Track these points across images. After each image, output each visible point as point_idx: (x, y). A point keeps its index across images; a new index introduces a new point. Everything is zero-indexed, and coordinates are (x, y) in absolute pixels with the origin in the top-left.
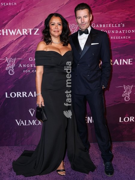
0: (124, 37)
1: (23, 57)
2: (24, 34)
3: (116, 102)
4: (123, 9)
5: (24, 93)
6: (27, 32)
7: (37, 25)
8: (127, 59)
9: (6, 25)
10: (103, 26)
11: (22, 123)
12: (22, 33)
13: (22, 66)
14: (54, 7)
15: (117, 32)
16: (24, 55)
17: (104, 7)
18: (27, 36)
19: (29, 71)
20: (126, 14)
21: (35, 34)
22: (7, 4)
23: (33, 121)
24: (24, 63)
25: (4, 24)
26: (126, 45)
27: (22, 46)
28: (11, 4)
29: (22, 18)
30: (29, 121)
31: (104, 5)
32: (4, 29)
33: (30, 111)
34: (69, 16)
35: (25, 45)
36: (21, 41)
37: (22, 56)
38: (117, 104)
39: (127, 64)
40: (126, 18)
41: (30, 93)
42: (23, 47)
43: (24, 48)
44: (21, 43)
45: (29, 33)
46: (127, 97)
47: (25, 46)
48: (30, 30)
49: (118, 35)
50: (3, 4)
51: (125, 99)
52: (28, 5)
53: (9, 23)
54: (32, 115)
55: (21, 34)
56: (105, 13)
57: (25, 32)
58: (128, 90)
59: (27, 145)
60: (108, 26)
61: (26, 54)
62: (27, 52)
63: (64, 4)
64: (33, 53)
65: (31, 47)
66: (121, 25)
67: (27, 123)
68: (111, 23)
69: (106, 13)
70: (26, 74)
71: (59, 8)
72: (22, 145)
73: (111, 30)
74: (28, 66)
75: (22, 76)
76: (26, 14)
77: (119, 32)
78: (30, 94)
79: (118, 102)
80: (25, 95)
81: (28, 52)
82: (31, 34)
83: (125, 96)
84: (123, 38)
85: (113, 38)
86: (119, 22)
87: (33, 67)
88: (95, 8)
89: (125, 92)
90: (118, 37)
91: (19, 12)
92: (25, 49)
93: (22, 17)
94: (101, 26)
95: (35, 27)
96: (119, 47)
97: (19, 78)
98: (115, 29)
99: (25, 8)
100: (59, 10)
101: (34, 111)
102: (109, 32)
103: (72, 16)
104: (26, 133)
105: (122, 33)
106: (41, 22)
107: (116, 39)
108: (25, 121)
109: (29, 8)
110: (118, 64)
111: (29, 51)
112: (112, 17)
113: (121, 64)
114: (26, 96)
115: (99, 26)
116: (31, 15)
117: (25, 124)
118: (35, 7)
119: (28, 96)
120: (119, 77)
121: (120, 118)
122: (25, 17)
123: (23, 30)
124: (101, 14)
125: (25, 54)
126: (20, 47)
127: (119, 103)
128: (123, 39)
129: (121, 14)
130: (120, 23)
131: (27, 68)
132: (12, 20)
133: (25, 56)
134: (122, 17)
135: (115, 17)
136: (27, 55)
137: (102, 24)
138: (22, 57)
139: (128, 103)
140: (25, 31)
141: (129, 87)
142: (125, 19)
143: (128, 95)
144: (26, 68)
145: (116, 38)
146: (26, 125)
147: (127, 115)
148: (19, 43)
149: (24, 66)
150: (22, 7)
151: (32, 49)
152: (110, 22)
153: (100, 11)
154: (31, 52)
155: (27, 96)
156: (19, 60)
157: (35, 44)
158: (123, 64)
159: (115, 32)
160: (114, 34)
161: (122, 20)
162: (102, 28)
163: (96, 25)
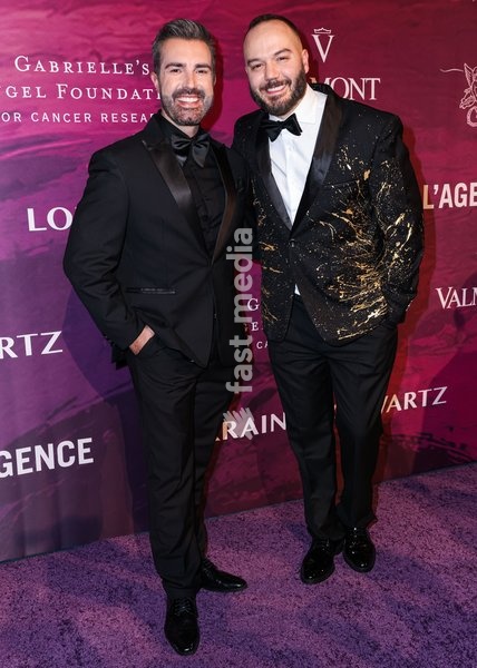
4: (138, 5)
10: (62, 67)
15: (122, 93)
20: (150, 23)
49: (130, 105)
56: (65, 13)
60: (85, 68)
66: (137, 69)
68: (96, 59)
69: (72, 15)
73: (99, 87)
77: (130, 94)
85: (110, 118)
86: (129, 55)
90: (129, 117)
94: (54, 67)
98: (113, 83)
102: (92, 95)
105: (143, 101)
107: (120, 122)
112: (98, 31)
115: (47, 67)
124: (50, 16)
129: (131, 24)
130: (131, 60)
134: (138, 36)
135: (111, 34)
137: (60, 60)
145: (119, 117)
152: (91, 53)
153: (45, 7)
159: (115, 93)
160: (114, 104)
161: (137, 47)
162: (61, 77)
163: (34, 64)
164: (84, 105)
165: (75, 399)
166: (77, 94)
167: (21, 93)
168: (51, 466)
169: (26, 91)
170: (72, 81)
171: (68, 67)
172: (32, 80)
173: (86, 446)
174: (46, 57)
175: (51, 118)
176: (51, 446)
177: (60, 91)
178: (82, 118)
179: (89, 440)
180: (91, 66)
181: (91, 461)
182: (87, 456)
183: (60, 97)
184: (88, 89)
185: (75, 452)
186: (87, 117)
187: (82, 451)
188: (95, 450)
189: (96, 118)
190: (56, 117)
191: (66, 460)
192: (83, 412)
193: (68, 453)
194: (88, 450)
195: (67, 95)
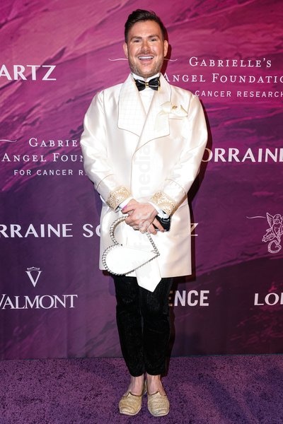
0: (270, 94)
1: (14, 137)
2: (16, 78)
3: (246, 255)
4: (269, 23)
5: (16, 228)
6: (24, 74)
7: (52, 57)
8: (276, 150)
10: (217, 63)
11: (8, 302)
12: (12, 75)
13: (12, 158)
15: (252, 79)
16: (17, 131)
17: (222, 15)
18: (26, 84)
19: (29, 172)
20: (276, 35)
21: (45, 78)
23: (37, 297)
24: (15, 151)
26: (274, 113)
27: (11, 109)
29: (12, 38)
30: (27, 298)
31: (221, 11)
33: (29, 273)
35: (19, 105)
36: (10, 96)
37: (11, 133)
38: (250, 259)
39: (276, 161)
40: (276, 45)
41: (31, 227)
42: (14, 112)
43: (17, 113)
44: (9, 102)
45: (29, 77)
46: (274, 244)
47: (20, 108)
48: (34, 68)
49: (256, 86)
51: (269, 247)
52: (29, 5)
54: (34, 284)
55: (10, 78)
56: (223, 30)
57: (19, 72)
58: (278, 226)
59: (20, 359)
60: (231, 63)
61: (21, 129)
62: (24, 123)
63: (119, 6)
64: (39, 127)
65: (34, 112)
66: (264, 64)
67: (22, 302)
68: (239, 58)
69: (226, 32)
70: (20, 179)
71: (107, 15)
72: (7, 359)
73: (238, 75)
74: (26, 159)
75: (9, 186)
76: (23, 28)
77: (257, 79)
78: (29, 230)
79: (252, 255)
80: (17, 232)
81: (25, 125)
82: (34, 78)
83: (269, 242)
84: (267, 95)
85: (242, 95)
86: (259, 55)
87: (39, 163)
88: (198, 17)
89: (268, 231)
90: (255, 94)
91: (7, 22)
92: (18, 115)
93: (14, 35)
94: (212, 63)
95: (45, 60)
96: (257, 117)
97: (3, 190)
98: (246, 72)
99: (19, 13)
100: (106, 19)
101: (40, 272)
102: (233, 80)
104: (17, 328)
105: (266, 84)
106: (60, 49)
107: (249, 97)
108: (17, 298)
109: (32, 14)
110: (253, 160)
111: (30, 122)
112: (241, 41)
113: (260, 160)
114: (20, 236)
115: (208, 63)
116: (36, 31)
117: (15, 306)
118: (46, 10)
119: (26, 236)
120: (254, 194)
121: (257, 295)
122: (19, 36)
123: (15, 67)
124: (213, 33)
125: (19, 128)
126: (6, 111)
127: (254, 257)
128: (267, 98)
129: (263, 36)
130: (260, 58)
131: (25, 165)
133: (19, 133)
134: (266, 43)
135: (249, 42)
136: (25, 132)
137: (216, 59)
138: (11, 136)
139: (277, 258)
140: (19, 69)
141: (279, 218)
142: (274, 49)
143: (276, 239)
144: (21, 165)
145: (248, 94)
146: (17, 307)
147: (273, 288)
148: (5, 101)
149: (17, 158)
150: (13, 10)
151: (37, 117)
152: (236, 55)
153: (211, 27)
154: (33, 123)
155: (23, 235)
156: (2, 145)
157: (44, 104)
158: (266, 161)
159: (247, 79)
160: (246, 86)
161: (265, 50)
162: (216, 69)
163: (200, 61)
164: (227, 86)
165: (201, 265)
166: (224, 79)
167: (191, 79)
168: (183, 304)
169: (194, 77)
170: (222, 71)
171: (220, 63)
172: (198, 71)
173: (205, 295)
174: (208, 57)
175: (206, 93)
176: (184, 292)
177: (214, 77)
178: (225, 94)
179: (208, 292)
180: (234, 62)
181: (207, 305)
182: (205, 301)
183: (214, 81)
184: (231, 77)
185: (198, 298)
186: (229, 94)
187: (202, 298)
188: (210, 298)
189: (234, 94)
190: (210, 93)
191: (192, 302)
192: (206, 273)
193: (194, 298)
194: (206, 298)
195: (218, 80)
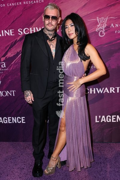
9: (34, 24)
14: (81, 2)
22: (35, 2)
25: (32, 22)
28: (38, 2)
32: (32, 27)
34: (97, 9)
50: (31, 2)
52: (55, 1)
53: (36, 21)
100: (87, 3)
103: (101, 9)
118: (62, 3)
132: (39, 18)
